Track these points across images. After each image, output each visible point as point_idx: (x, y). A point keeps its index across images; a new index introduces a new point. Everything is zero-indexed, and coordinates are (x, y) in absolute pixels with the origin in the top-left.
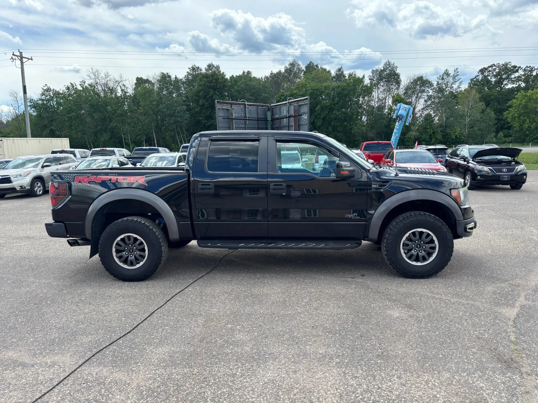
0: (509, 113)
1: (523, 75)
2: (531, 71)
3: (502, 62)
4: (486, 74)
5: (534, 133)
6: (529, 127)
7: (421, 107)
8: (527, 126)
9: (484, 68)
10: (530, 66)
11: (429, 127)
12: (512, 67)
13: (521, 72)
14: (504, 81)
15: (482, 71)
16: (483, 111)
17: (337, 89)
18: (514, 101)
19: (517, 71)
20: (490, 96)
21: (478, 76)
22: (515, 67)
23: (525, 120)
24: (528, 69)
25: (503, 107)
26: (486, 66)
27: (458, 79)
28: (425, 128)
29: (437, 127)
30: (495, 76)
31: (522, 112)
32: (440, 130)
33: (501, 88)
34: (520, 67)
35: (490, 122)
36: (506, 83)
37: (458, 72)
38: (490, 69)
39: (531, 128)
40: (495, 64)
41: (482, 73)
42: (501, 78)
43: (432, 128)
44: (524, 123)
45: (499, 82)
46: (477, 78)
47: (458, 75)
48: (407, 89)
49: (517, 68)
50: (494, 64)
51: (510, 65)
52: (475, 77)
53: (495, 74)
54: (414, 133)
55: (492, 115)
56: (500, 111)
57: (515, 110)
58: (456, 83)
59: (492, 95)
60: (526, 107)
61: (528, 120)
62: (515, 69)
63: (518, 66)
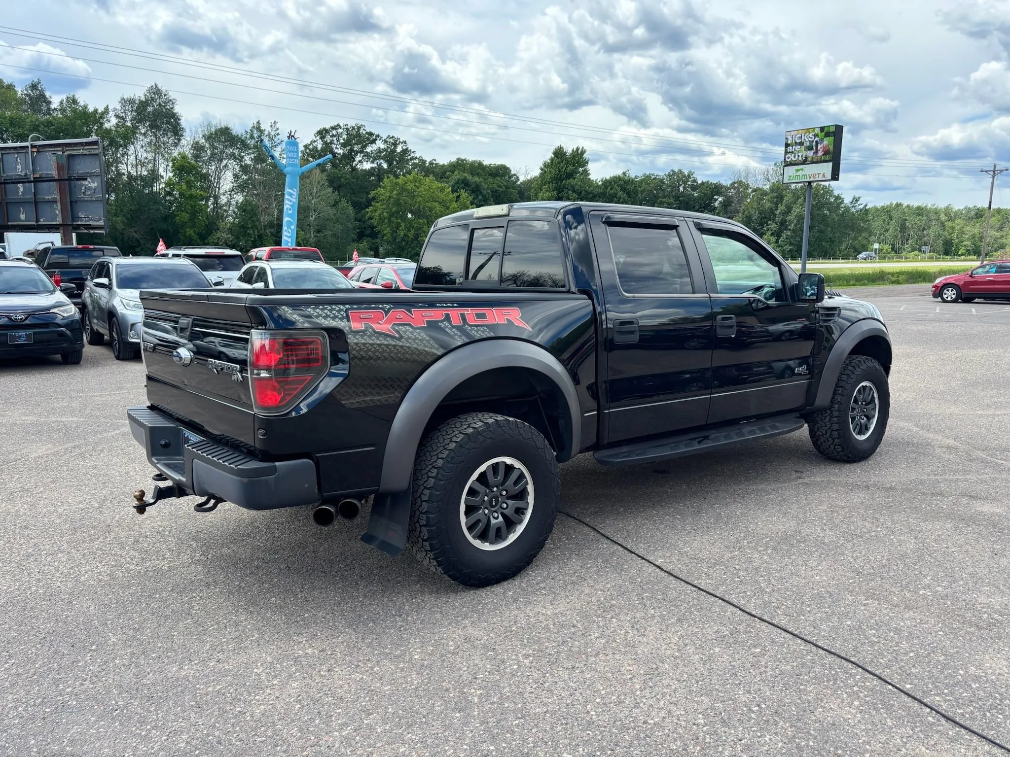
0: (376, 211)
1: (384, 150)
2: (395, 144)
3: (351, 123)
4: (328, 139)
5: (412, 245)
6: (405, 235)
7: (228, 187)
8: (402, 234)
9: (325, 129)
10: (393, 137)
11: (250, 226)
12: (367, 133)
13: (380, 145)
14: (356, 155)
15: (322, 133)
16: (335, 204)
17: (46, 129)
18: (380, 190)
19: (374, 141)
20: (339, 178)
21: (315, 141)
22: (371, 134)
23: (399, 224)
24: (391, 140)
25: (361, 200)
26: (328, 127)
27: (279, 141)
28: (243, 227)
29: (265, 227)
30: (344, 145)
31: (394, 209)
32: (271, 233)
33: (354, 169)
34: (378, 136)
35: (349, 224)
36: (360, 159)
37: (277, 129)
38: (334, 132)
39: (408, 237)
40: (342, 125)
41: (322, 138)
42: (352, 150)
43: (256, 228)
44: (398, 228)
45: (349, 157)
46: (315, 144)
47: (278, 134)
48: (198, 148)
49: (374, 137)
50: (338, 125)
51: (364, 130)
52: (311, 143)
53: (342, 141)
54: (224, 235)
55: (351, 210)
56: (359, 207)
57: (383, 207)
58: (277, 149)
59: (342, 177)
60: (397, 203)
61: (403, 224)
62: (371, 138)
63: (376, 133)
